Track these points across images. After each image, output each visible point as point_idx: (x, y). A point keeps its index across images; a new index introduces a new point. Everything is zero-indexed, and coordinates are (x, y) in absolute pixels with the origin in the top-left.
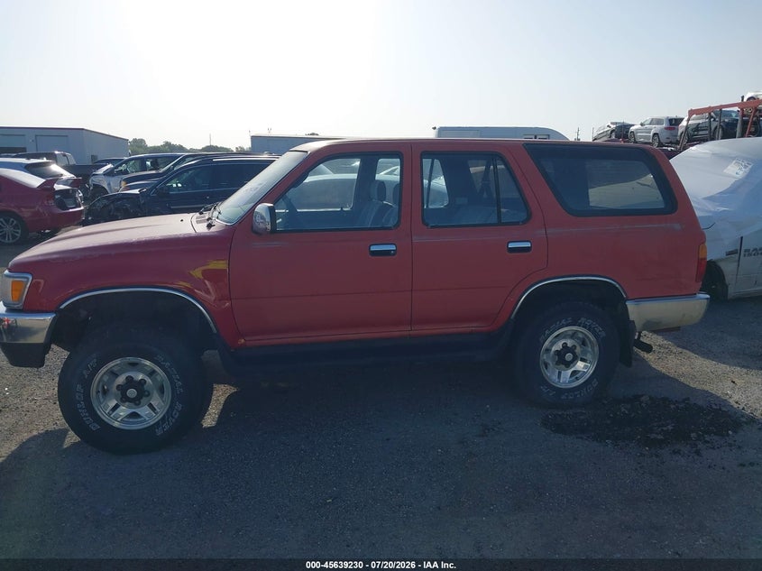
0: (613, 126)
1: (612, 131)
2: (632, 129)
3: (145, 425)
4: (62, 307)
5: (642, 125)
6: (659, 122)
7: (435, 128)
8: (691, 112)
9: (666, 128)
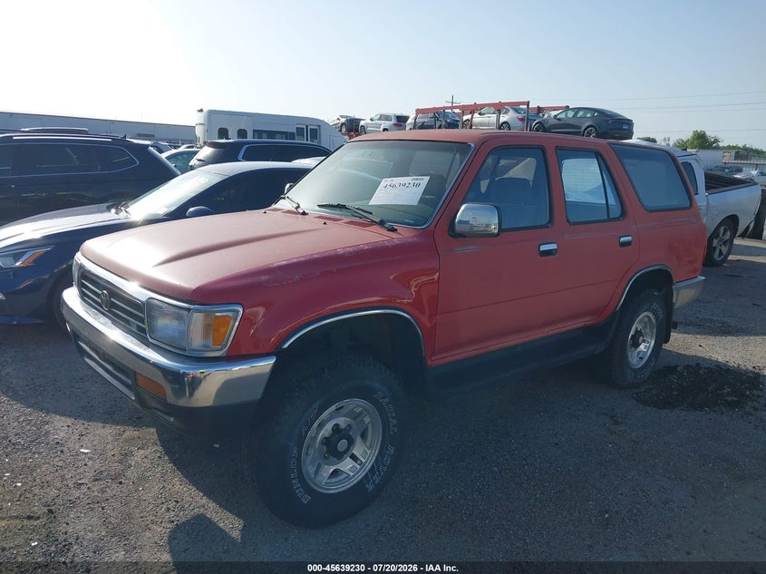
0: (343, 120)
1: (342, 124)
2: (362, 123)
3: (348, 485)
4: (286, 346)
5: (371, 120)
6: (387, 118)
7: (201, 111)
8: (418, 111)
9: (394, 124)
